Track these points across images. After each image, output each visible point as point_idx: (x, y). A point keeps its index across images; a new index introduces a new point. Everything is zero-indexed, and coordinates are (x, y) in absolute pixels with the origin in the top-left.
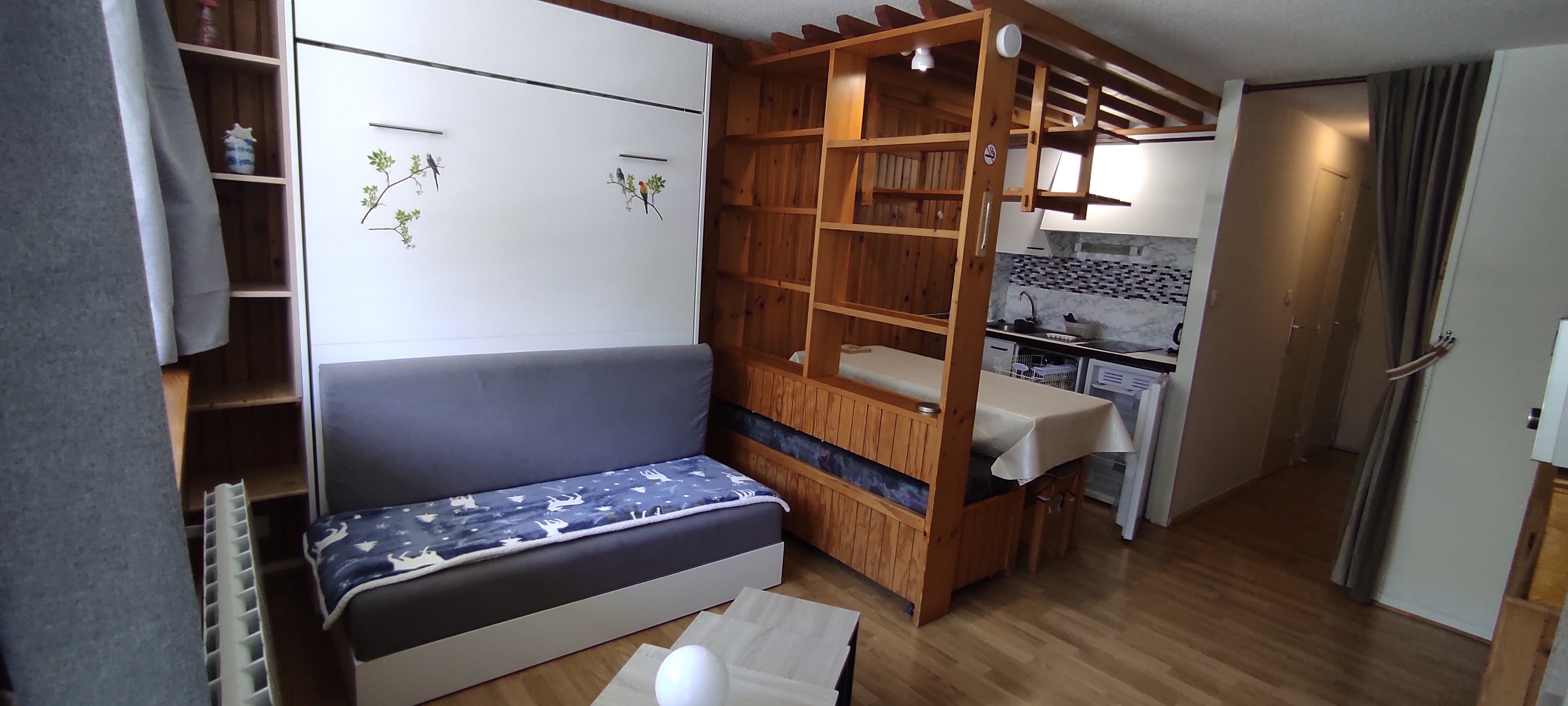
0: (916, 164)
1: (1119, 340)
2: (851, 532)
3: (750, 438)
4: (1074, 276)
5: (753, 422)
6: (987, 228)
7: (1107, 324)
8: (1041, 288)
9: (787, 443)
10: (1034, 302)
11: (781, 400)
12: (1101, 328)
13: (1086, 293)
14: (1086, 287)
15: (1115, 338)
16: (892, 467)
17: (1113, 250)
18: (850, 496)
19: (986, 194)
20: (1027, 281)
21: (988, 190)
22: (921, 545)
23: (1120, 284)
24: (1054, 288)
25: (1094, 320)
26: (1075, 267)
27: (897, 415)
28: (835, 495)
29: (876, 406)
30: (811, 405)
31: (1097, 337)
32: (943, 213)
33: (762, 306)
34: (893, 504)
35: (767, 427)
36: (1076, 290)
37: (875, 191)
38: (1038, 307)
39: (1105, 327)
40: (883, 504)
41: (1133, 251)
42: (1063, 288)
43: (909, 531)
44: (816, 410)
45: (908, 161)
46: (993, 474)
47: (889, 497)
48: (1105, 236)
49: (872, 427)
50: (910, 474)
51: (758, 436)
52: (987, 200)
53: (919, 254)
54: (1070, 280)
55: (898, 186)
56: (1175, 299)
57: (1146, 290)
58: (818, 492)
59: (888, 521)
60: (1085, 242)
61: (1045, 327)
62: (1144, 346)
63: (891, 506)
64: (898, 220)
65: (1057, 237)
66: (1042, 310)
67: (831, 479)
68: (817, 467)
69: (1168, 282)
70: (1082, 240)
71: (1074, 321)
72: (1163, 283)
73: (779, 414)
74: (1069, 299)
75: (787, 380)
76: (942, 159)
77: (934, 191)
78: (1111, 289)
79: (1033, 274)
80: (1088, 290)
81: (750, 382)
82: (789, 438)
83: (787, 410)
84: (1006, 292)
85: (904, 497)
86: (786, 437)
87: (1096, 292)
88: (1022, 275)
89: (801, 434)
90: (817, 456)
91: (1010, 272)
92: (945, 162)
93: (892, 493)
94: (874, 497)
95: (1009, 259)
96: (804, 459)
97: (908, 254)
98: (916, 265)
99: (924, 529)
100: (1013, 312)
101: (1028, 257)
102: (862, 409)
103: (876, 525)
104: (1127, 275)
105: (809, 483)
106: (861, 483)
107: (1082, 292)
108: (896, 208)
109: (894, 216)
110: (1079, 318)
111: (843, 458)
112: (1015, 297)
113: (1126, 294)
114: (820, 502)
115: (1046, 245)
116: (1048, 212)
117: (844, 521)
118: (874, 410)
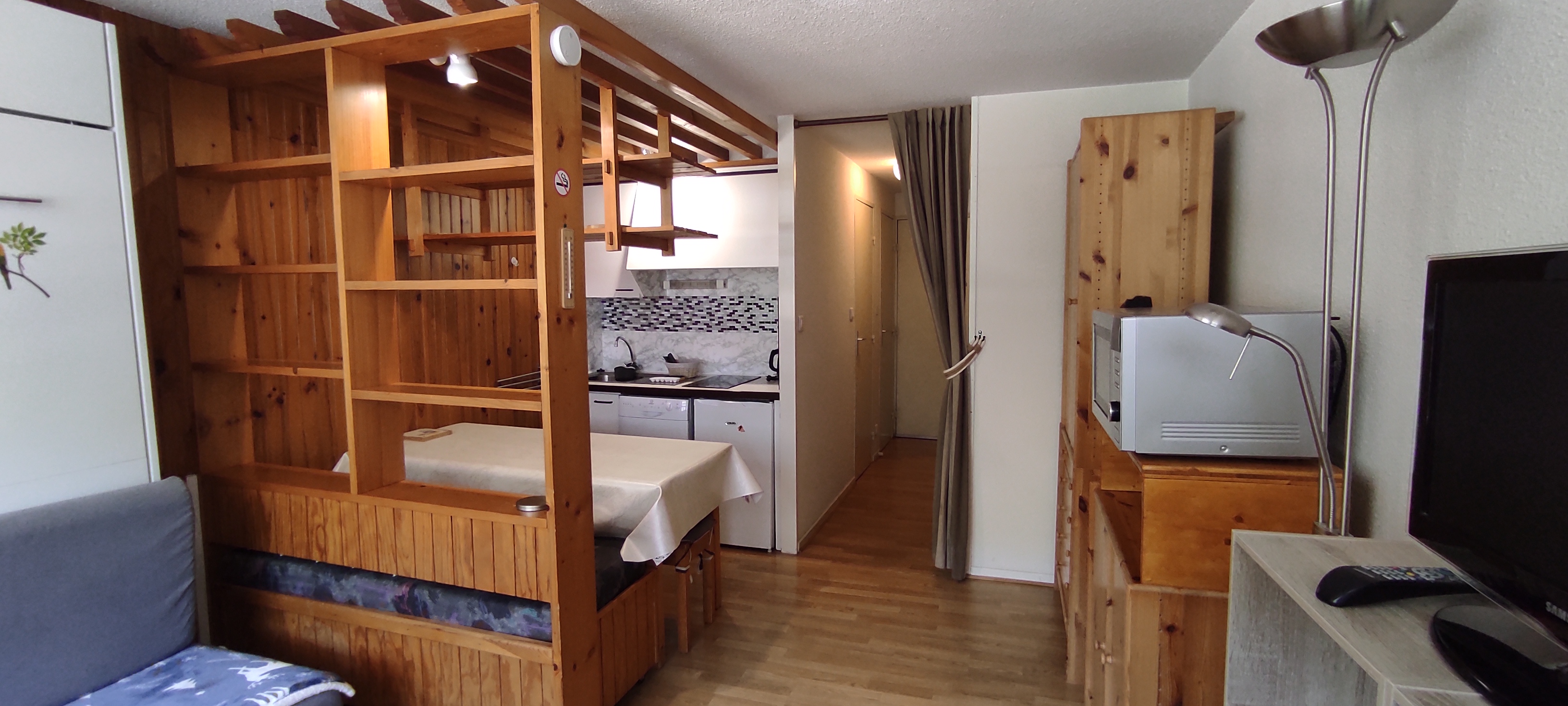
0: (476, 204)
1: (721, 374)
2: (456, 689)
3: (281, 593)
4: (667, 314)
5: (283, 570)
6: (571, 273)
7: (706, 360)
8: (636, 330)
9: (342, 588)
10: (631, 346)
11: (322, 532)
12: (701, 365)
13: (681, 331)
14: (680, 324)
15: (717, 373)
16: (497, 592)
17: (701, 284)
18: (447, 641)
19: (564, 230)
20: (621, 325)
21: (565, 226)
22: (553, 682)
23: (712, 318)
24: (649, 329)
25: (694, 357)
26: (667, 306)
27: (492, 522)
28: (426, 646)
29: (462, 516)
30: (369, 530)
31: (699, 374)
32: (517, 259)
33: (280, 401)
34: (506, 639)
35: (308, 572)
36: (671, 329)
37: (426, 238)
38: (636, 350)
39: (706, 363)
40: (492, 641)
41: (720, 284)
42: (658, 328)
43: (534, 670)
44: (378, 536)
45: (466, 201)
46: (624, 560)
47: (499, 630)
48: (691, 271)
49: (462, 544)
50: (523, 595)
51: (295, 588)
52: (566, 238)
53: (495, 309)
54: (664, 320)
55: (457, 231)
56: (764, 327)
57: (736, 321)
58: (398, 644)
59: (503, 661)
60: (672, 279)
61: (646, 371)
62: (744, 377)
63: (505, 642)
64: (466, 272)
65: (645, 276)
66: (641, 353)
67: (415, 625)
68: (392, 612)
69: (755, 311)
70: (668, 277)
71: (675, 361)
72: (752, 312)
73: (323, 551)
74: (665, 339)
75: (327, 502)
76: (507, 198)
77: (503, 233)
78: (705, 324)
79: (626, 316)
80: (683, 327)
81: (270, 515)
82: (343, 582)
83: (335, 543)
84: (600, 339)
85: (519, 625)
86: (337, 580)
87: (691, 329)
88: (614, 319)
89: (359, 571)
90: (389, 597)
91: (602, 317)
92: (512, 202)
93: (503, 622)
94: (479, 635)
95: (598, 304)
96: (370, 605)
97: (482, 309)
98: (494, 322)
99: (553, 661)
100: (611, 359)
101: (618, 300)
102: (445, 524)
103: (488, 670)
104: (717, 309)
105: (383, 636)
106: (458, 619)
107: (677, 331)
108: (458, 258)
109: (457, 267)
110: (679, 358)
111: (427, 592)
112: (611, 343)
113: (720, 327)
114: (404, 659)
115: (634, 285)
116: (632, 249)
117: (442, 675)
118: (460, 522)
